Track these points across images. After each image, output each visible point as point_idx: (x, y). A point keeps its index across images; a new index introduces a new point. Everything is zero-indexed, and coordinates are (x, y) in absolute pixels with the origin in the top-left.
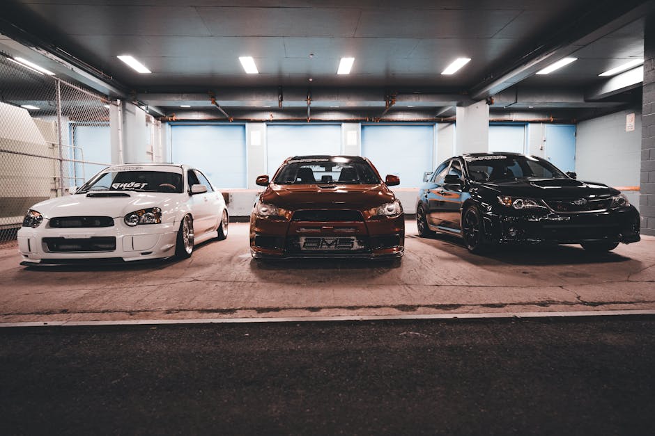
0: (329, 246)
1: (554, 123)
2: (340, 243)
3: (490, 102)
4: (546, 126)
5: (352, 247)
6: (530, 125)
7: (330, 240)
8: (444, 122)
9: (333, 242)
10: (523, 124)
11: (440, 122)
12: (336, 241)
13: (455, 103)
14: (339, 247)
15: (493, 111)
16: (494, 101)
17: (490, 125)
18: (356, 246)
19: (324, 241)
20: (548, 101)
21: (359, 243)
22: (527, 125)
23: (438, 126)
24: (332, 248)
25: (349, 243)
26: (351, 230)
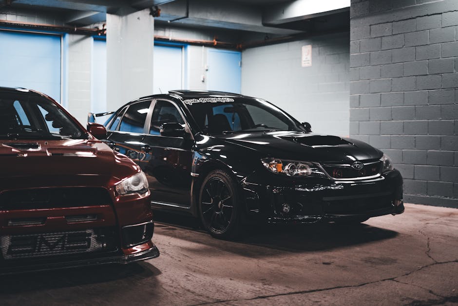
0: (52, 247)
1: (217, 47)
2: (69, 242)
3: (155, 13)
4: (209, 50)
5: (89, 246)
6: (189, 48)
7: (52, 238)
8: (78, 33)
9: (59, 241)
10: (180, 45)
11: (72, 32)
12: (63, 239)
13: (104, 8)
14: (68, 248)
15: (159, 25)
16: (161, 12)
17: (155, 45)
18: (94, 244)
19: (43, 240)
20: (224, 19)
21: (99, 240)
22: (185, 47)
23: (68, 38)
24: (58, 250)
25: (84, 241)
26: (89, 220)
